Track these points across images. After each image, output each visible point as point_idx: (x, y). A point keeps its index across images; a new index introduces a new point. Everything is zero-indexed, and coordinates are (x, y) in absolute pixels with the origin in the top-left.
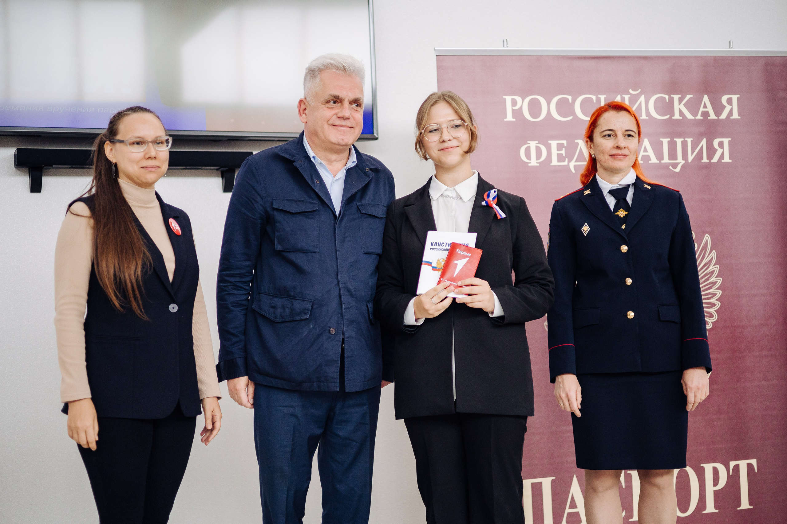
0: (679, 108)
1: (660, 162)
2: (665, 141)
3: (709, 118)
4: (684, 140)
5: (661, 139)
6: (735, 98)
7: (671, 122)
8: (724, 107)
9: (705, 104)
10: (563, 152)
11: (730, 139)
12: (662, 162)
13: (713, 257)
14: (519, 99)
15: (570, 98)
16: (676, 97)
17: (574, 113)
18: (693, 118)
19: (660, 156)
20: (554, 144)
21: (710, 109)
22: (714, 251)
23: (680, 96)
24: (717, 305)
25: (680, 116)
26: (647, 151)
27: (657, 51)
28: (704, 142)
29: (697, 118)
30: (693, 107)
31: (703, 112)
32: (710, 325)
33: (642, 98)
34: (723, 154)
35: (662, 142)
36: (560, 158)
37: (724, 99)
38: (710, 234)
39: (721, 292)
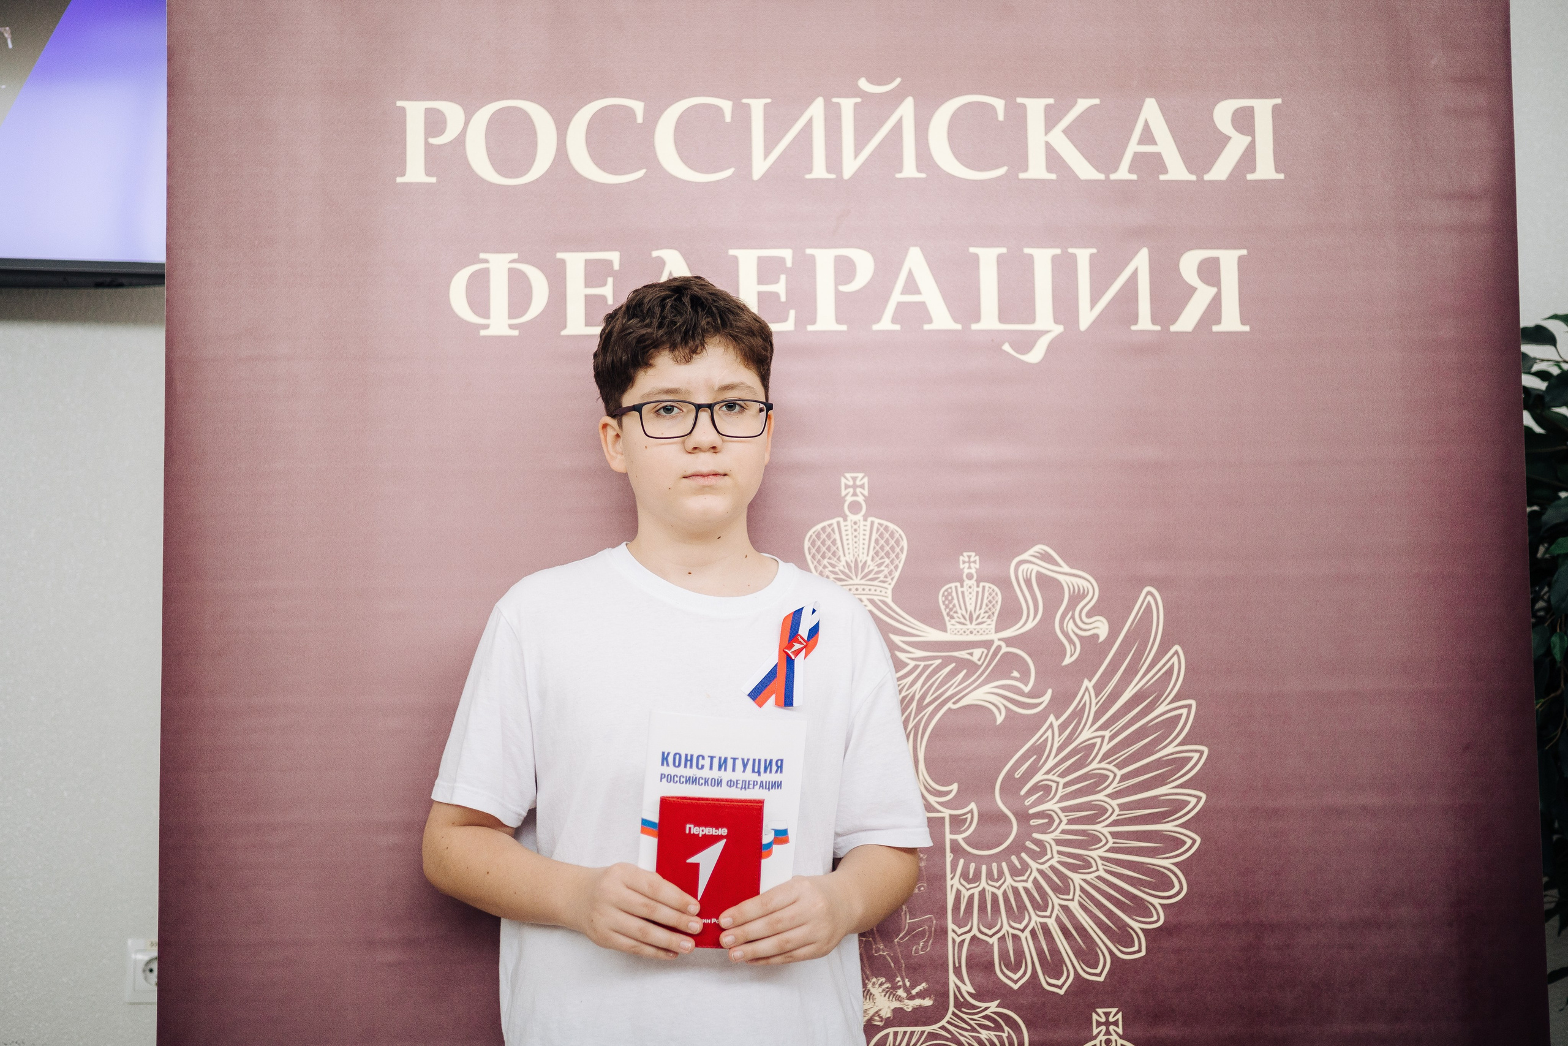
0: (1047, 143)
1: (966, 327)
2: (988, 258)
3: (1163, 177)
4: (1064, 252)
6: (1263, 109)
7: (1015, 191)
8: (1225, 139)
9: (1147, 127)
10: (606, 291)
11: (1242, 252)
12: (975, 326)
13: (1171, 668)
14: (453, 112)
15: (638, 107)
16: (1035, 108)
17: (649, 159)
18: (1102, 177)
19: (966, 308)
20: (575, 263)
21: (1166, 146)
22: (1177, 647)
23: (1050, 101)
25: (1049, 169)
26: (918, 292)
28: (1141, 261)
29: (1113, 177)
30: (1101, 138)
31: (1136, 155)
32: (1155, 918)
33: (907, 109)
34: (1216, 301)
35: (976, 258)
36: (595, 311)
37: (1223, 113)
38: (1160, 583)
39: (1204, 796)
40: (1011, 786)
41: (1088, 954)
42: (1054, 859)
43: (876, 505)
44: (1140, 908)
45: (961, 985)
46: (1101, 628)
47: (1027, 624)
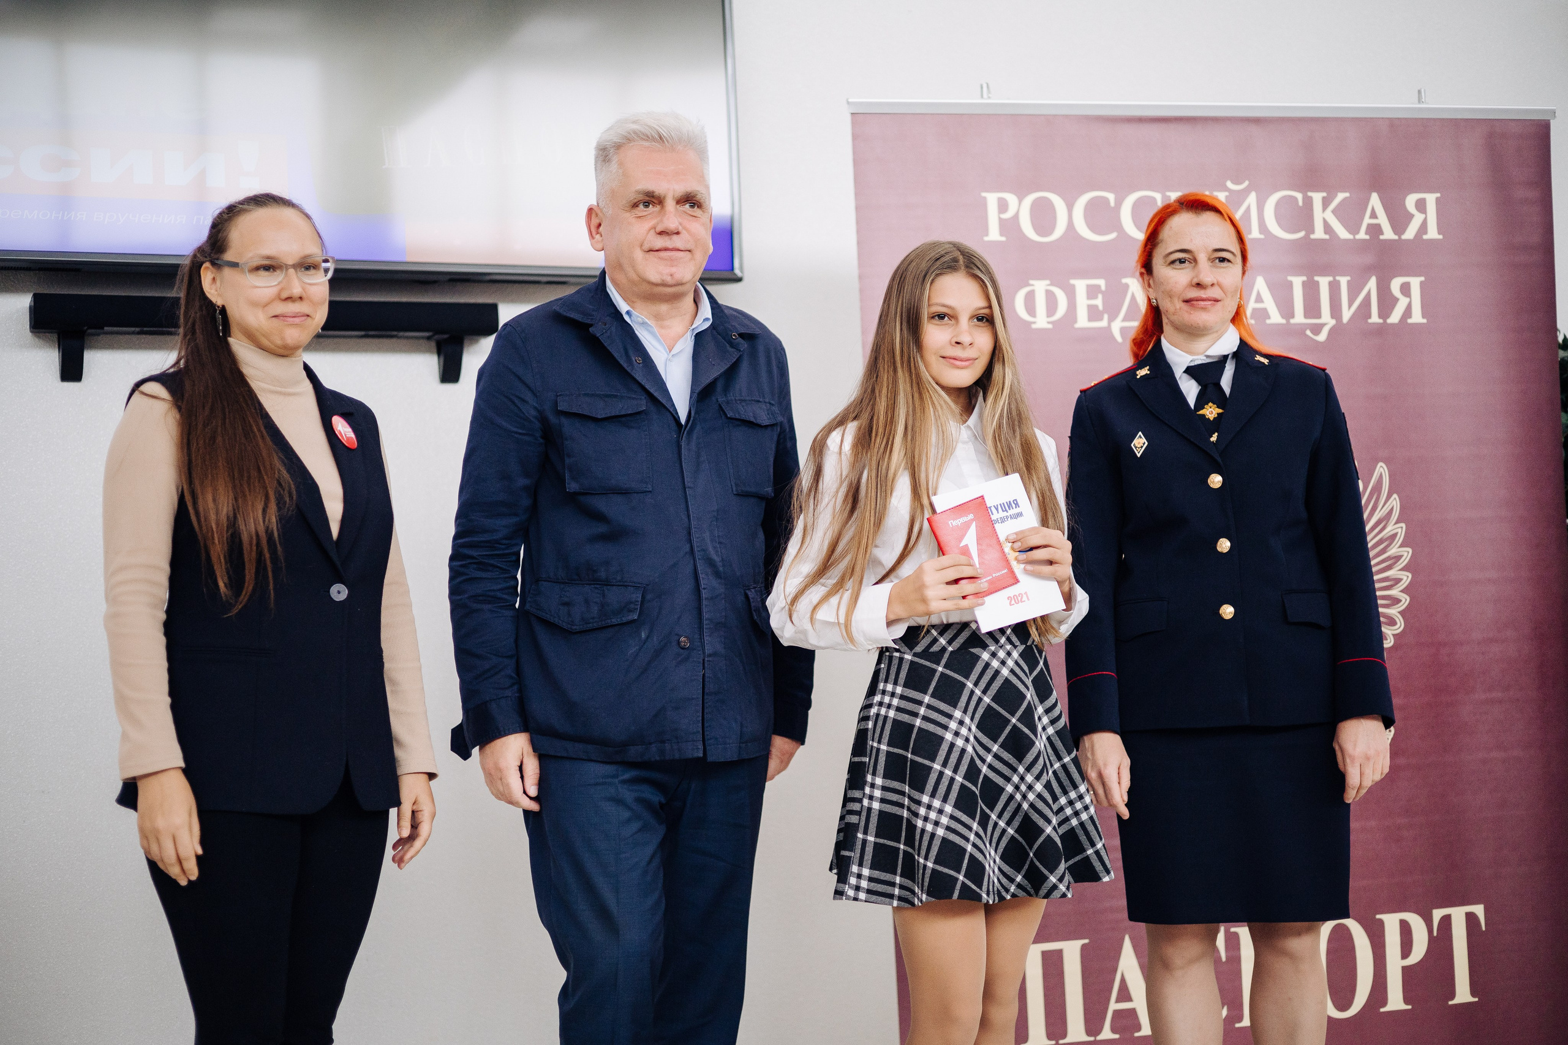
0: (1324, 218)
1: (1288, 321)
2: (1298, 282)
3: (1382, 237)
4: (1334, 279)
5: (1290, 278)
6: (1431, 199)
7: (1308, 245)
8: (1412, 216)
9: (1373, 210)
10: (1099, 302)
11: (1422, 279)
12: (1292, 321)
13: (1393, 508)
14: (1011, 199)
15: (1111, 197)
16: (1317, 197)
17: (1119, 227)
18: (1351, 237)
19: (1288, 313)
20: (1080, 286)
21: (1383, 220)
22: (1395, 496)
23: (1324, 194)
24: (1404, 600)
25: (1326, 233)
26: (1263, 301)
27: (1278, 108)
28: (1372, 284)
30: (1351, 215)
31: (1369, 226)
32: (1390, 640)
33: (1252, 199)
34: (1409, 308)
35: (1291, 283)
36: (1094, 313)
37: (1411, 201)
38: (1387, 462)
39: (1410, 576)
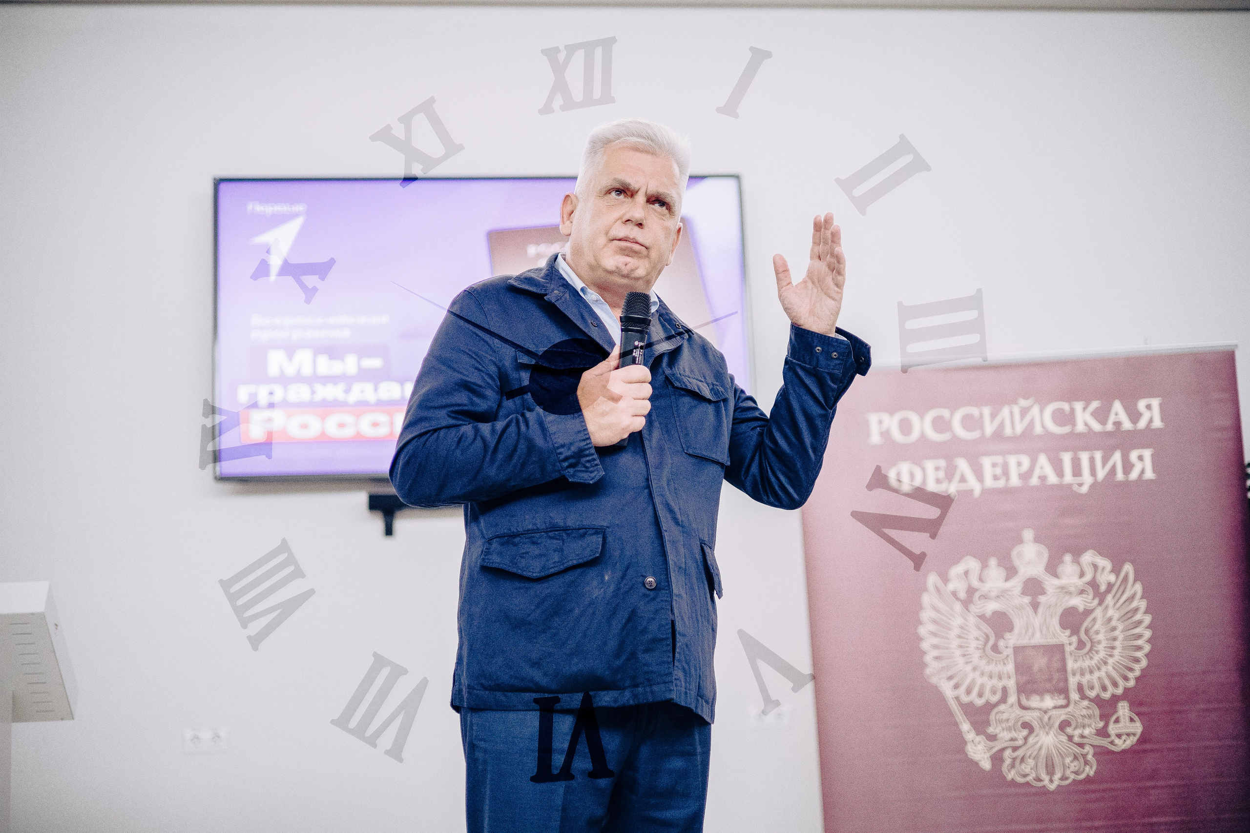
0: (1083, 418)
1: (1061, 481)
2: (1067, 458)
3: (1123, 428)
4: (1091, 454)
5: (1062, 454)
6: (1155, 402)
7: (1072, 435)
8: (1143, 414)
9: (1116, 410)
10: (941, 474)
11: (1151, 451)
12: (1065, 481)
13: (1137, 590)
14: (885, 417)
15: (947, 413)
16: (1078, 406)
17: (952, 430)
18: (1102, 429)
19: (1060, 473)
20: (930, 465)
21: (1123, 417)
22: (1138, 583)
23: (1083, 404)
25: (1085, 428)
26: (1044, 470)
27: (1052, 356)
28: (1117, 457)
29: (1106, 429)
30: (1101, 415)
31: (1113, 421)
32: (1137, 673)
33: (1036, 409)
34: (1144, 468)
35: (1063, 457)
36: (938, 481)
37: (1142, 405)
38: (1133, 562)
39: (1151, 632)
40: (1087, 632)
41: (1115, 685)
42: (1102, 654)
43: (1037, 540)
44: (1131, 670)
45: (1074, 696)
46: (1112, 578)
47: (1088, 577)
